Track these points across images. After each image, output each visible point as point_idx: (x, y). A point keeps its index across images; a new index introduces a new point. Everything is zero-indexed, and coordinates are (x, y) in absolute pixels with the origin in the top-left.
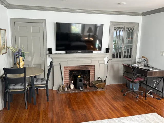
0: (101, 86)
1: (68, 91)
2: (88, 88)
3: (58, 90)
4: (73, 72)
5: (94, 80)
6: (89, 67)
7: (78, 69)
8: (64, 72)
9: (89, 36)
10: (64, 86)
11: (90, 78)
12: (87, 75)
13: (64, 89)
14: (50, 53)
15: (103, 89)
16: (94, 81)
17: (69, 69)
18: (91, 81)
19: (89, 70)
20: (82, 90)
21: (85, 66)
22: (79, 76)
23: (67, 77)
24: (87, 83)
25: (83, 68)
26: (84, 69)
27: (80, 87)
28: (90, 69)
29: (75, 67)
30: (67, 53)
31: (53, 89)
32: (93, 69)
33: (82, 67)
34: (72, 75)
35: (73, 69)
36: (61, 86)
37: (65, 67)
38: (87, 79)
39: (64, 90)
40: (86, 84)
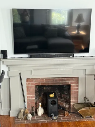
0: (89, 113)
1: (32, 120)
2: (66, 115)
3: (17, 117)
4: (45, 88)
5: (78, 101)
6: (69, 80)
7: (50, 83)
8: (28, 87)
9: (78, 28)
10: (27, 111)
11: (70, 98)
12: (67, 93)
13: (26, 116)
14: (3, 58)
15: (92, 118)
16: (78, 103)
17: (35, 83)
18: (72, 104)
19: (69, 86)
20: (56, 119)
21: (62, 79)
22: (52, 96)
23: (31, 96)
24: (67, 106)
25: (58, 82)
26: (60, 83)
27: (53, 114)
28: (70, 83)
29: (45, 80)
30: (31, 57)
31: (9, 115)
32: (75, 83)
33: (56, 81)
34: (42, 93)
35: (41, 83)
36: (22, 111)
37: (28, 80)
38: (66, 100)
39: (26, 118)
40: (64, 109)
